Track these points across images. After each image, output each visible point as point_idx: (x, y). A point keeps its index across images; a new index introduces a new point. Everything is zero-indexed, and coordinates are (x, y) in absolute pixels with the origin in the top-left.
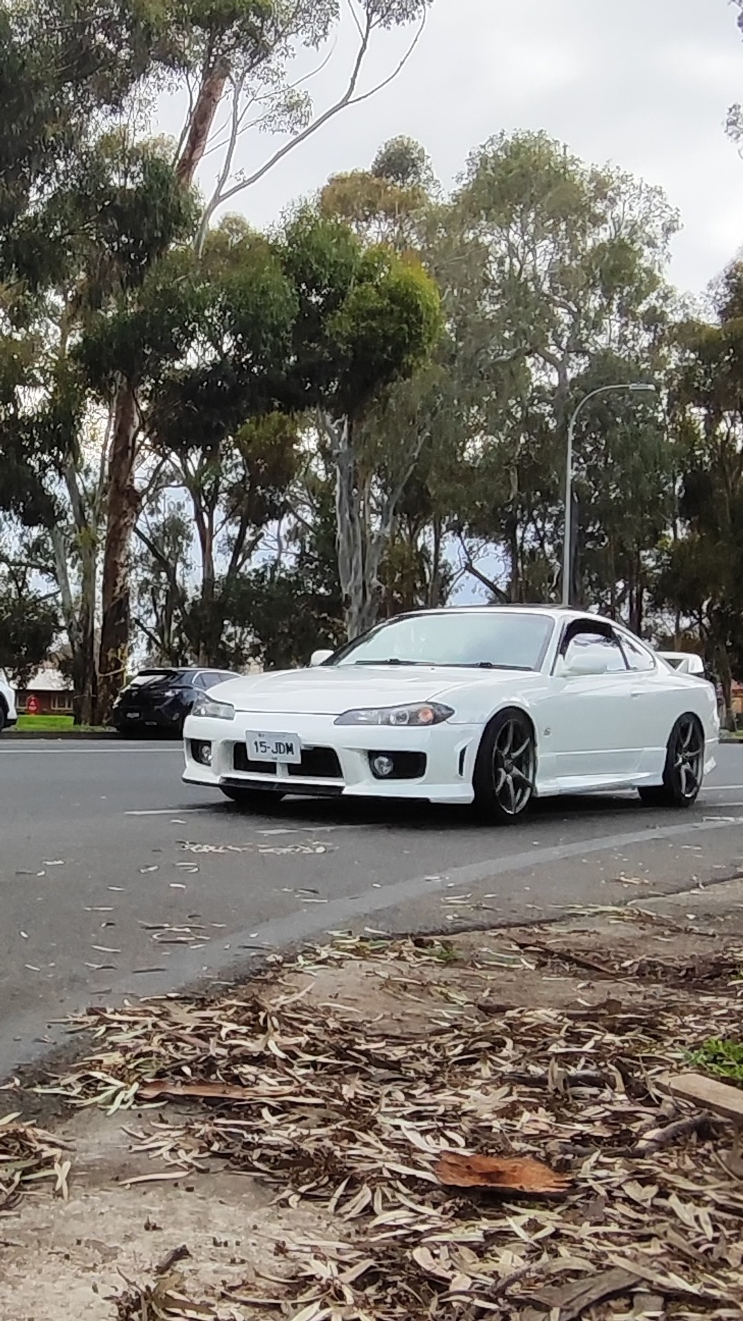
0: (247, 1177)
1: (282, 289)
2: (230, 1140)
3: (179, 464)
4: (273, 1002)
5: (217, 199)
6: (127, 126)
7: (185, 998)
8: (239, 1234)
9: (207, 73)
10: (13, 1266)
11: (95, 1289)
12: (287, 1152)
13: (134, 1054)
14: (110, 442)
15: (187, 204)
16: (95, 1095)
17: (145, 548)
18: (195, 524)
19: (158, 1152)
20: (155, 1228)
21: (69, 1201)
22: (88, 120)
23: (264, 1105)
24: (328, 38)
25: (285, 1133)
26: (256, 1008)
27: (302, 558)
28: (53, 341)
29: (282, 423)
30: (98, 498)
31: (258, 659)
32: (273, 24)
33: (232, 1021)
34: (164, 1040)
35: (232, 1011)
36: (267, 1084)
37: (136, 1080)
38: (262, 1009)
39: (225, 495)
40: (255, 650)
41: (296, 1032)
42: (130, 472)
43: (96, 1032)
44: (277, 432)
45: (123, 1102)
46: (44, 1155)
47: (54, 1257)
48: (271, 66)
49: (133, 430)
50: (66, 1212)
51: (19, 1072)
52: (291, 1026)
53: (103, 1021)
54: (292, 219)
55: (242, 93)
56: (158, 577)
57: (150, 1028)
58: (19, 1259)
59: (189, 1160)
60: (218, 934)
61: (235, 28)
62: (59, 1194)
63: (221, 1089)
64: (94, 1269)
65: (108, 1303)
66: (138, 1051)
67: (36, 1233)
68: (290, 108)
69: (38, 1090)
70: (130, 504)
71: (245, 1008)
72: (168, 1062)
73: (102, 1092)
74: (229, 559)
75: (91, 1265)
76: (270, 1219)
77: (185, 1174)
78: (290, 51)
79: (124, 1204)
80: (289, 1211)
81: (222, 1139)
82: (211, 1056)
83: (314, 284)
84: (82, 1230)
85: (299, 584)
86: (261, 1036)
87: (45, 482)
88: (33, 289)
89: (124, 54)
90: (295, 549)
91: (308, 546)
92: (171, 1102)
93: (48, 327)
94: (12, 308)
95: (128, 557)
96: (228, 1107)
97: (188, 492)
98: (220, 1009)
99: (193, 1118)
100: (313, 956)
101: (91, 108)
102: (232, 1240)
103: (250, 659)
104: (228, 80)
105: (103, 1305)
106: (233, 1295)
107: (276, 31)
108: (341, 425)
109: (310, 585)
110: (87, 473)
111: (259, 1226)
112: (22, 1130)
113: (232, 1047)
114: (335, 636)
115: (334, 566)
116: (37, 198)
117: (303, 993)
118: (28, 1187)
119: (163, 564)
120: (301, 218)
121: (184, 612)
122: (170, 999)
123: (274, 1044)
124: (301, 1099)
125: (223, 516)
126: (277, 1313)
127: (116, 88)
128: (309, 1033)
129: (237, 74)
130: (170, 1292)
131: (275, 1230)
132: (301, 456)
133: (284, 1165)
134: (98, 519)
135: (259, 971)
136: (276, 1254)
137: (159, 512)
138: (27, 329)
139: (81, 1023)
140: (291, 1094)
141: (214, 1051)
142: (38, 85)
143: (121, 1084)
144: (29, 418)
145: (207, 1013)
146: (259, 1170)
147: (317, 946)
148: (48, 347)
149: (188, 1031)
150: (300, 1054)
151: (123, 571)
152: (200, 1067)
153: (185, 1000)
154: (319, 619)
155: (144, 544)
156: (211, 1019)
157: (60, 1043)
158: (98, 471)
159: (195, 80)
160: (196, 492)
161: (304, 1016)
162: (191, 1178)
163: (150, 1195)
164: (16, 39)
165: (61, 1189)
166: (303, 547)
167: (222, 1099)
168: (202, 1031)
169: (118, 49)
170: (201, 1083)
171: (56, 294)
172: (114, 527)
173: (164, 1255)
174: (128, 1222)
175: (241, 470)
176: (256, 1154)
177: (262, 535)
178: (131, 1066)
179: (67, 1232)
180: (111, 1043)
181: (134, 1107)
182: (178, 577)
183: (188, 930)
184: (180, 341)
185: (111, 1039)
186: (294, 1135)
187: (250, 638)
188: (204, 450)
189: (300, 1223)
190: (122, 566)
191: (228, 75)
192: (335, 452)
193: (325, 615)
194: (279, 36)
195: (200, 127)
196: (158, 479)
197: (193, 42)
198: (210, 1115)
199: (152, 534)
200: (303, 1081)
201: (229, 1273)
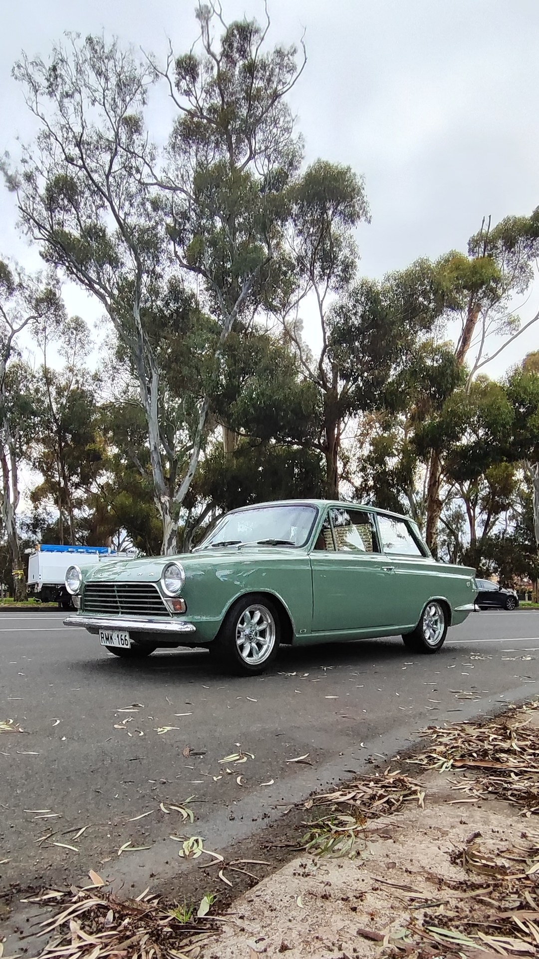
0: (506, 803)
1: (507, 406)
2: (497, 786)
3: (459, 488)
4: (513, 726)
5: (476, 367)
6: (433, 338)
7: (472, 723)
8: (503, 828)
9: (470, 311)
10: (402, 836)
11: (439, 849)
12: (524, 793)
13: (450, 747)
14: (428, 480)
15: (462, 371)
16: (433, 764)
17: (444, 525)
18: (467, 514)
19: (464, 790)
20: (464, 823)
21: (425, 810)
22: (416, 337)
23: (512, 771)
24: (528, 289)
25: (523, 784)
26: (505, 728)
27: (517, 528)
28: (401, 436)
29: (507, 467)
30: (423, 504)
31: (497, 574)
32: (501, 285)
33: (494, 734)
34: (463, 741)
35: (494, 729)
36: (512, 762)
37: (452, 758)
38: (508, 729)
39: (480, 501)
40: (495, 570)
41: (525, 739)
42: (437, 492)
43: (432, 737)
44: (504, 472)
45: (446, 768)
46: (413, 789)
47: (420, 833)
48: (501, 305)
49: (438, 474)
50: (424, 814)
51: (399, 753)
52: (522, 736)
53: (435, 732)
54: (512, 374)
55: (487, 319)
56: (450, 538)
57: (457, 736)
58: (404, 833)
59: (479, 794)
60: (485, 695)
61: (484, 289)
62: (420, 806)
63: (491, 763)
64: (438, 839)
65: (446, 854)
66: (452, 746)
67: (411, 823)
68: (510, 323)
69: (408, 761)
70: (438, 507)
71: (500, 728)
72: (466, 751)
73: (436, 763)
74: (483, 530)
75: (437, 838)
76: (517, 822)
77: (477, 800)
78: (510, 297)
79: (449, 812)
80: (527, 819)
81: (493, 786)
82: (486, 749)
83: (522, 404)
84: (432, 822)
85: (516, 540)
86: (508, 741)
87: (399, 498)
88: (392, 413)
89: (432, 305)
90: (513, 524)
91: (519, 522)
92: (468, 768)
93: (399, 430)
94: (383, 422)
95: (437, 530)
96: (495, 772)
97: (463, 500)
98: (489, 728)
99: (479, 776)
100: (530, 706)
101: (417, 331)
102: (501, 830)
103: (493, 574)
104: (480, 313)
105: (443, 855)
106: (503, 854)
107: (503, 288)
108: (535, 467)
109: (521, 540)
110: (417, 494)
111: (513, 825)
112: (402, 778)
113: (495, 745)
114: (533, 563)
115: (532, 531)
116: (393, 373)
117: (527, 722)
118: (406, 802)
119: (452, 533)
120: (515, 374)
121: (462, 554)
122: (465, 723)
123: (515, 745)
124: (529, 769)
125: (480, 511)
126: (524, 864)
127: (428, 321)
128: (531, 740)
129: (485, 310)
130: (474, 852)
131: (521, 827)
132: (516, 482)
133: (523, 798)
134: (423, 514)
135: (506, 712)
136: (522, 838)
137: (451, 509)
138: (390, 432)
139: (426, 733)
140: (524, 767)
141: (486, 747)
142: (393, 323)
143: (445, 760)
144: (391, 471)
145: (482, 730)
146: (511, 800)
147: (532, 702)
148: (399, 439)
149: (474, 737)
150: (528, 749)
151: (435, 536)
152: (481, 753)
153: (472, 724)
154: (525, 556)
155: (443, 524)
156: (484, 732)
157: (416, 741)
158: (422, 492)
159: (465, 315)
160: (467, 500)
161: (528, 733)
162: (480, 802)
163: (461, 809)
164: (383, 304)
165: (421, 804)
166: (517, 524)
167: (492, 768)
168: (481, 738)
169: (429, 304)
170: (481, 760)
171: (402, 415)
172: (430, 517)
173: (469, 835)
174: (452, 820)
175: (488, 490)
176: (510, 792)
177: (498, 518)
178: (450, 752)
179: (425, 823)
180: (439, 742)
181: (451, 770)
182: (460, 539)
183: (471, 693)
184: (459, 433)
185: (439, 740)
186: (527, 785)
187: (493, 565)
188: (471, 481)
189: (532, 825)
190: (434, 534)
191: (480, 310)
192: (533, 479)
193: (528, 554)
194: (504, 291)
195: (468, 336)
196: (450, 495)
197: (464, 297)
198: (487, 775)
199: (447, 519)
200: (529, 761)
201: (500, 845)
